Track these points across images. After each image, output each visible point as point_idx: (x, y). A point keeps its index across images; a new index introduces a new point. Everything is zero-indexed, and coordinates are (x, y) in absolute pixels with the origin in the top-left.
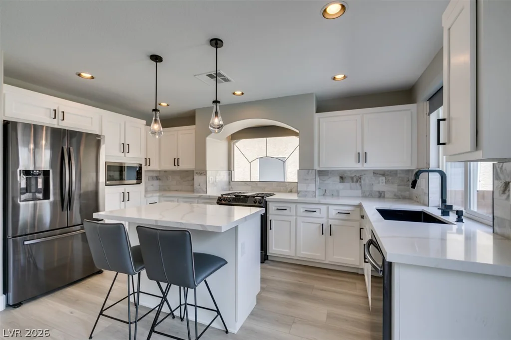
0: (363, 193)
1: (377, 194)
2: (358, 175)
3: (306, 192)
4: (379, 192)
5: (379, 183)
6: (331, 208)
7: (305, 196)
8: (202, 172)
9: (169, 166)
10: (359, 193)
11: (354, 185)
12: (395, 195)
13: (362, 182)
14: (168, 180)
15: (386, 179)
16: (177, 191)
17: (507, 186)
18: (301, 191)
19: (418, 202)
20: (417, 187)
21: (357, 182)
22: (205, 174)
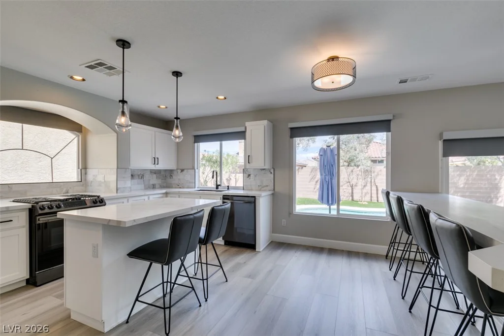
0: (145, 186)
1: (152, 186)
2: (142, 174)
3: (124, 188)
4: (153, 184)
5: (153, 178)
6: (151, 197)
7: (122, 192)
10: (142, 186)
11: (140, 181)
12: (160, 186)
13: (145, 178)
15: (156, 176)
17: (249, 175)
18: (120, 188)
19: (180, 188)
20: (179, 179)
21: (141, 178)
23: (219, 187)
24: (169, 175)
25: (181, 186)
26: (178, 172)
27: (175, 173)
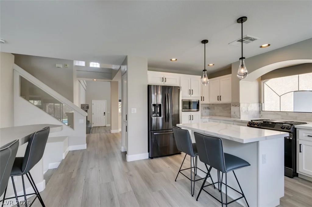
8: (237, 104)
9: (215, 101)
14: (214, 109)
16: (220, 116)
22: (239, 105)
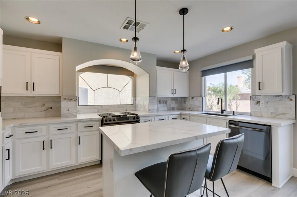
0: (167, 108)
1: (172, 108)
2: (166, 100)
3: (153, 109)
4: (173, 107)
5: (173, 103)
6: (169, 117)
7: (152, 112)
8: (72, 98)
10: (166, 108)
11: (164, 104)
12: (178, 109)
13: (167, 103)
15: (175, 102)
17: (258, 102)
18: (150, 109)
19: (191, 110)
20: (191, 104)
21: (165, 103)
22: (75, 99)
23: (224, 112)
24: (183, 101)
25: (192, 109)
26: (189, 99)
27: (188, 99)
